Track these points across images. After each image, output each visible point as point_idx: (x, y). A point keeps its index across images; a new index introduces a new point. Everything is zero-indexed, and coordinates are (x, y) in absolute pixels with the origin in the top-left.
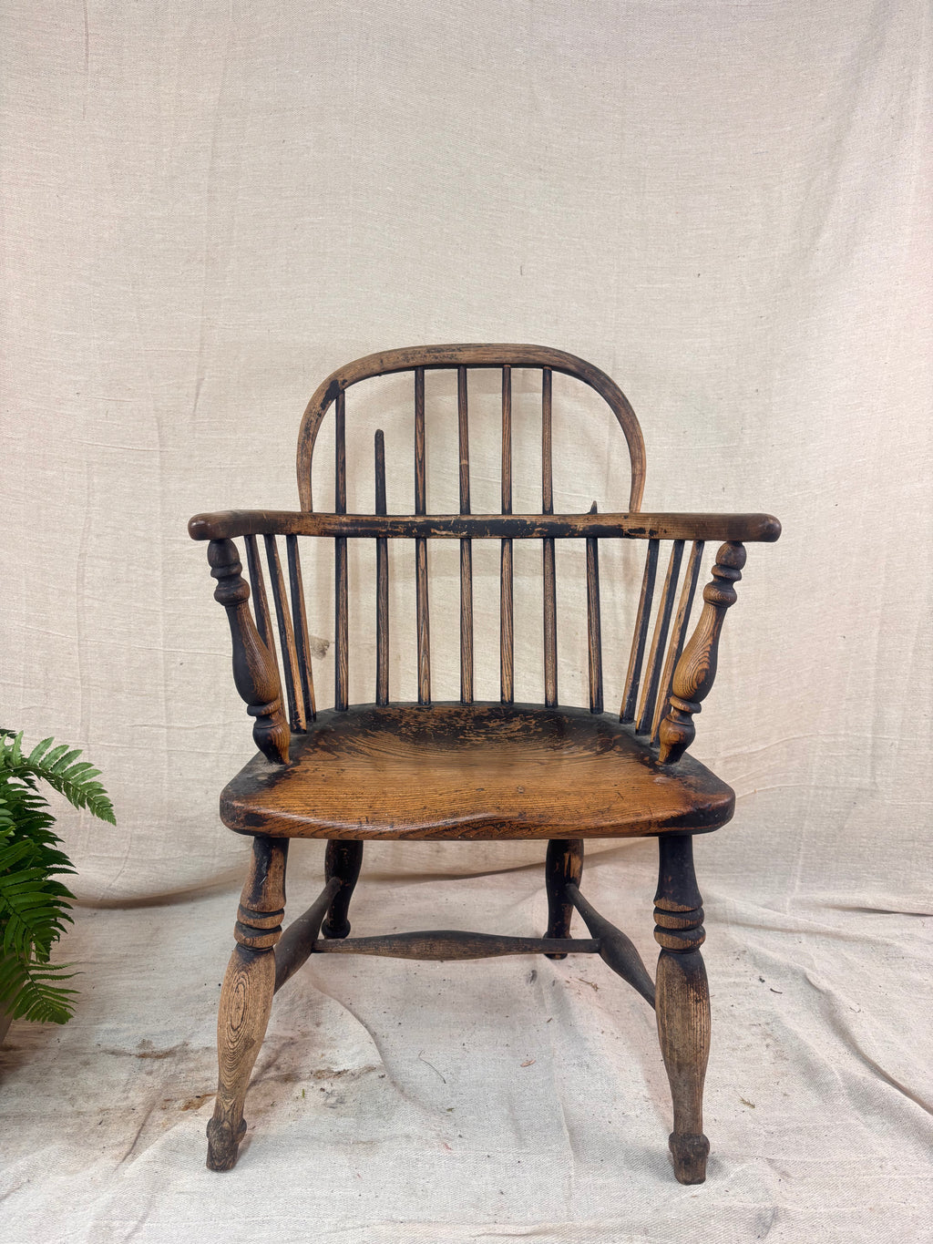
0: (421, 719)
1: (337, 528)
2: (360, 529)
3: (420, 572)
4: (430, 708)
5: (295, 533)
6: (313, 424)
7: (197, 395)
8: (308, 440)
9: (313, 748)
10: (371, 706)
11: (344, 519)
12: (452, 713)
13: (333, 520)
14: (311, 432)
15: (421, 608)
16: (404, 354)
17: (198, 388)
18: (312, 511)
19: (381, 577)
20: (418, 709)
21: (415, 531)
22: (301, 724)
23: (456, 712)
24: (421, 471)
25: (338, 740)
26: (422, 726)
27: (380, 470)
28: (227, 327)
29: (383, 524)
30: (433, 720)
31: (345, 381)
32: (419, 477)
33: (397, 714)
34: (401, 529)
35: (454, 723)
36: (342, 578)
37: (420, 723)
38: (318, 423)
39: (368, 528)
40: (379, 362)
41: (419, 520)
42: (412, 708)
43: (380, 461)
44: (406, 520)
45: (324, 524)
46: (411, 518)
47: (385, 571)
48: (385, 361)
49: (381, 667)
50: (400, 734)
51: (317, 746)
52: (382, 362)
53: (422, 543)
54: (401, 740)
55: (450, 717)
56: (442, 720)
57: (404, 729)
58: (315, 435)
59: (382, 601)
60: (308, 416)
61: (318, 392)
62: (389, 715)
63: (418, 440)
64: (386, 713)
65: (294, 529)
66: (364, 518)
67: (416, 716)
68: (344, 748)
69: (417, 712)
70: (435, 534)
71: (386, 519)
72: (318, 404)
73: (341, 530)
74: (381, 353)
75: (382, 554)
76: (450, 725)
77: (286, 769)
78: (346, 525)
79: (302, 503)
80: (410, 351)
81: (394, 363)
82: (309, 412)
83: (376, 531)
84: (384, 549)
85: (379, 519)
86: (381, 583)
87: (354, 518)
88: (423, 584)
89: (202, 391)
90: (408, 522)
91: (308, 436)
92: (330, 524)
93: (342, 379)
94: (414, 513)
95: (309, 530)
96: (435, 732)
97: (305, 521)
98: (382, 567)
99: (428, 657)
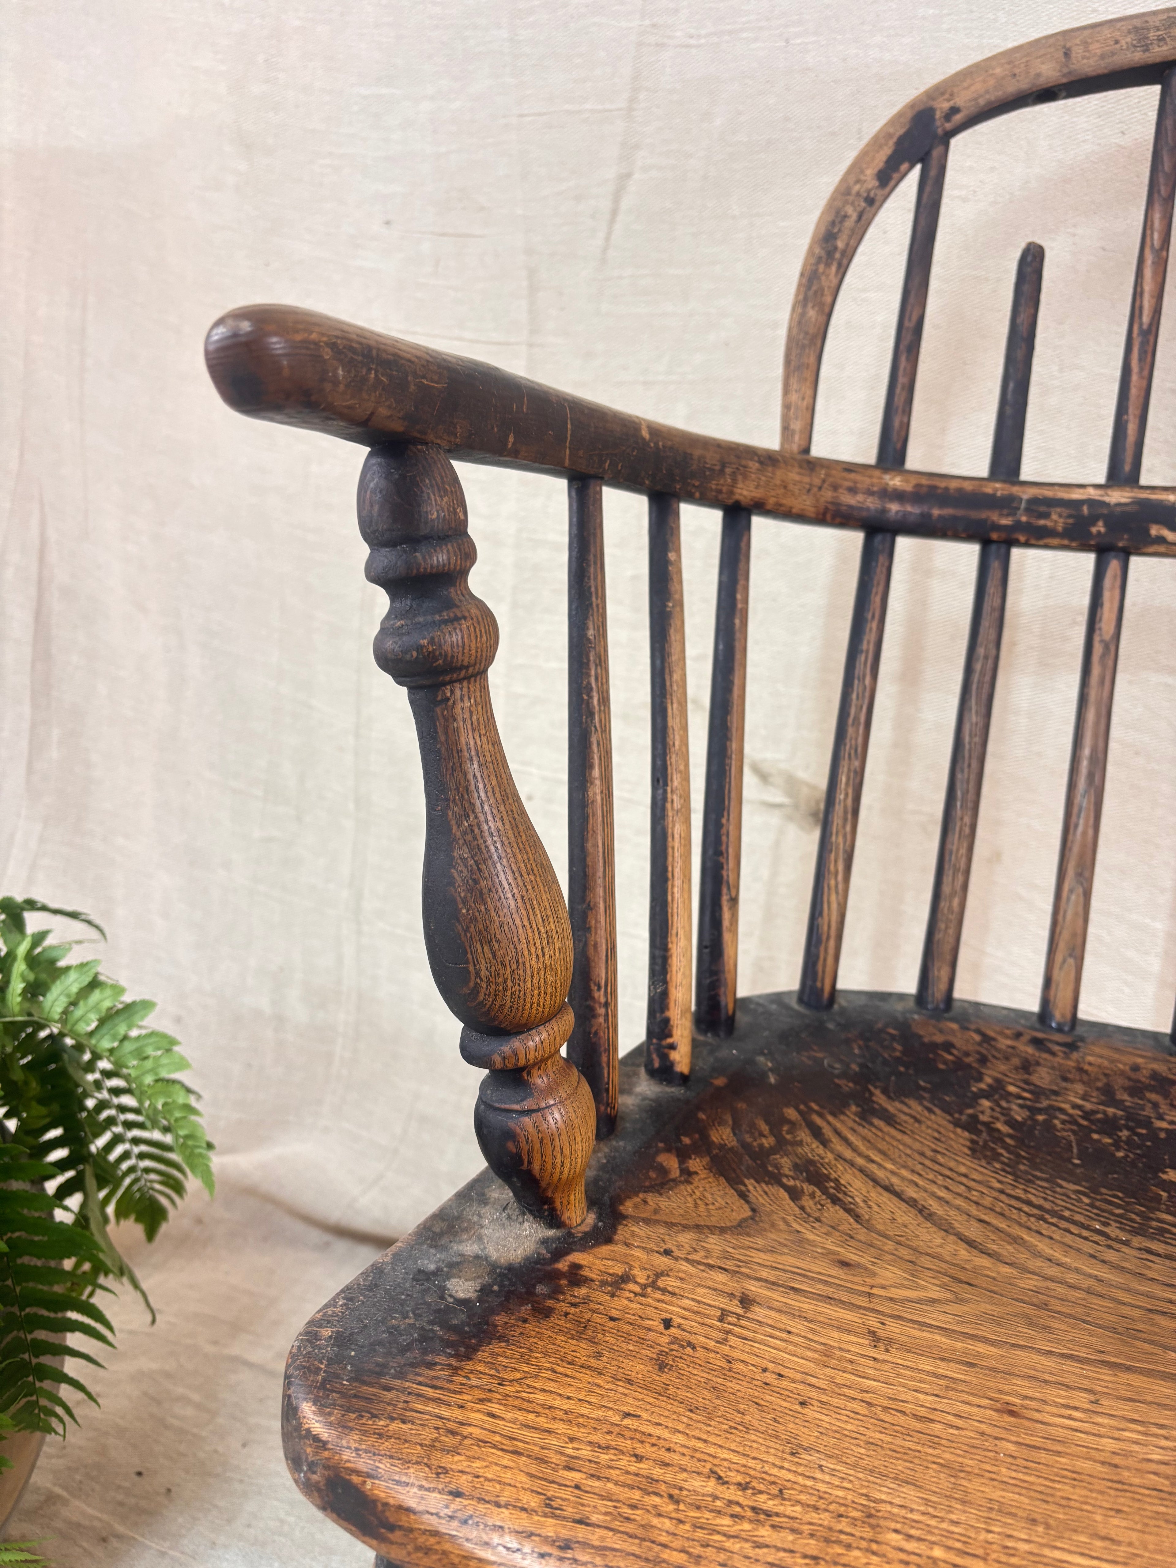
0: (1043, 1077)
1: (872, 504)
2: (936, 512)
3: (1098, 649)
4: (1072, 1047)
5: (744, 501)
6: (849, 223)
7: (614, 212)
8: (828, 265)
9: (683, 1155)
10: (899, 1007)
11: (895, 482)
12: (1143, 1076)
13: (864, 481)
14: (840, 244)
15: (1086, 752)
16: (1136, 29)
17: (617, 199)
18: (807, 450)
19: (981, 651)
20: (1037, 1043)
21: (1099, 527)
22: (675, 1056)
23: (1155, 1075)
24: (1141, 360)
25: (777, 1123)
26: (1045, 1103)
27: (1020, 354)
28: (693, 42)
29: (1007, 504)
30: (1080, 1088)
31: (955, 110)
32: (1135, 378)
33: (970, 1048)
34: (1057, 520)
35: (1148, 1111)
36: (868, 644)
37: (1038, 1093)
38: (863, 223)
39: (960, 512)
40: (1060, 54)
41: (1118, 497)
42: (1018, 1035)
43: (1023, 329)
44: (1077, 495)
45: (835, 488)
46: (1093, 493)
47: (993, 636)
48: (1077, 52)
49: (943, 905)
50: (972, 1125)
51: (703, 1146)
52: (1067, 54)
53: (1114, 565)
54: (975, 1150)
55: (1136, 1090)
56: (1108, 1094)
57: (986, 1103)
58: (849, 255)
59: (973, 717)
60: (839, 204)
61: (876, 142)
62: (948, 1046)
63: (1148, 272)
64: (939, 1039)
65: (745, 492)
66: (953, 485)
67: (1027, 1066)
68: (786, 1163)
69: (1030, 1050)
70: (1161, 540)
71: (1015, 490)
72: (870, 173)
73: (884, 511)
74: (1064, 33)
75: (992, 588)
76: (1134, 1119)
77: (558, 1254)
78: (899, 496)
79: (786, 429)
80: (1155, 21)
81: (1102, 57)
82: (843, 192)
83: (982, 523)
84: (999, 574)
85: (999, 488)
86: (978, 666)
87: (924, 481)
88: (1102, 682)
89: (626, 203)
90: (1081, 502)
91: (830, 254)
92: (852, 490)
93: (946, 106)
94: (1101, 479)
95: (788, 502)
96: (1083, 1134)
97: (780, 474)
98: (985, 623)
99: (1087, 895)
